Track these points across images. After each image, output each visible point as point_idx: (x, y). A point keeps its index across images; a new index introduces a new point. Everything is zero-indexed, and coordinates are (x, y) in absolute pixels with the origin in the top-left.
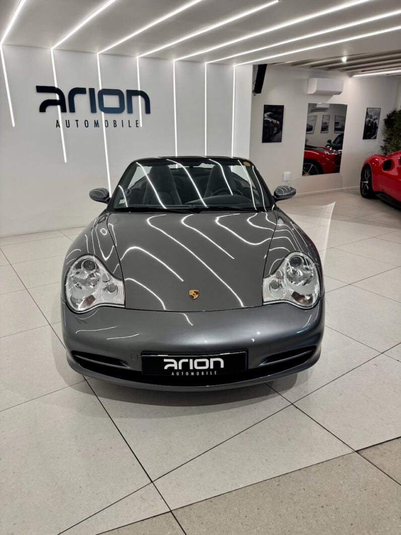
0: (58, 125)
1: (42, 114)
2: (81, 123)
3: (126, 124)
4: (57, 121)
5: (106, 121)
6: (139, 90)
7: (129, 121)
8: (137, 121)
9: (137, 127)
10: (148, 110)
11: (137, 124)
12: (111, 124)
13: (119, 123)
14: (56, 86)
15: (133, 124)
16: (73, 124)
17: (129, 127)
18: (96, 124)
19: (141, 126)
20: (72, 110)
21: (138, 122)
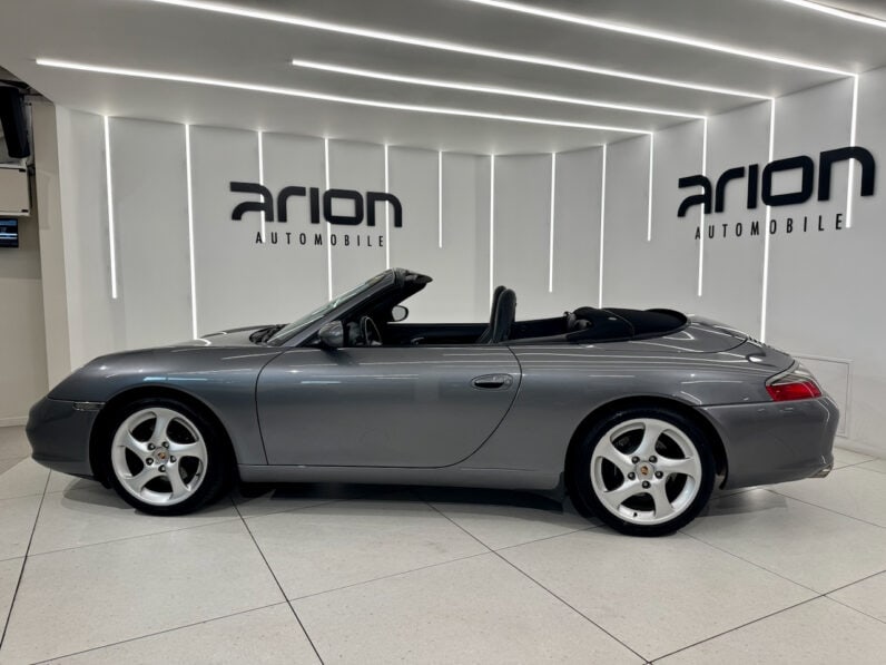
0: (698, 236)
1: (682, 219)
2: (731, 230)
3: (813, 224)
4: (698, 230)
5: (773, 221)
6: (853, 144)
7: (820, 218)
8: (838, 215)
9: (837, 228)
10: (868, 187)
11: (838, 221)
12: (782, 226)
13: (798, 225)
14: (704, 174)
15: (829, 223)
16: (719, 231)
17: (820, 229)
18: (755, 229)
19: (848, 225)
20: (720, 208)
21: (840, 218)
